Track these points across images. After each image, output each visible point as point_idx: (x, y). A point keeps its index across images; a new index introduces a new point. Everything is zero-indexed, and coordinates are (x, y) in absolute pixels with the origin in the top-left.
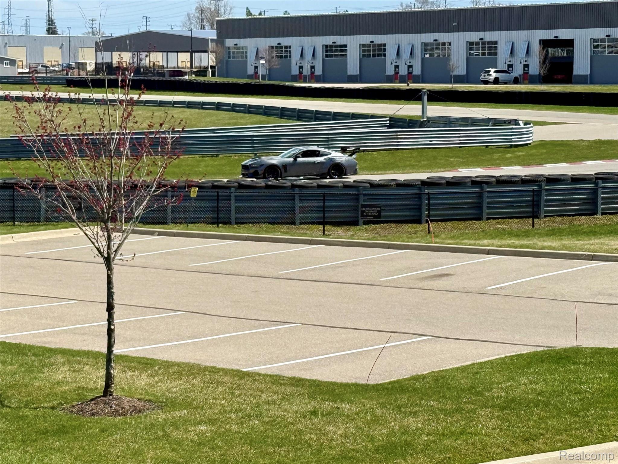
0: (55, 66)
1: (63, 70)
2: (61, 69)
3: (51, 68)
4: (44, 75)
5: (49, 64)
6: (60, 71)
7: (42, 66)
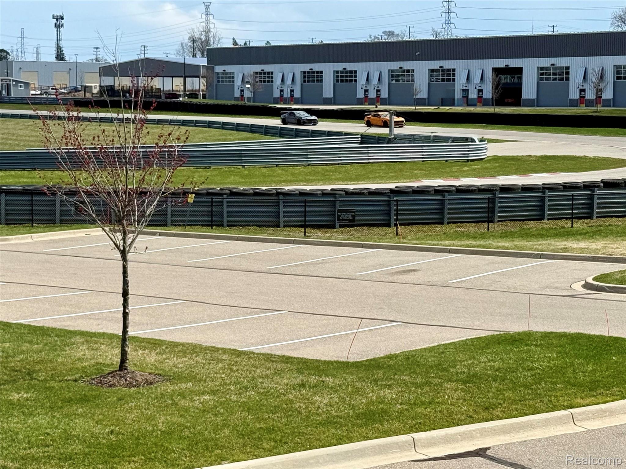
0: (64, 88)
1: (71, 92)
2: (69, 91)
3: (60, 91)
4: (55, 96)
5: (58, 87)
6: (68, 93)
7: (52, 89)
